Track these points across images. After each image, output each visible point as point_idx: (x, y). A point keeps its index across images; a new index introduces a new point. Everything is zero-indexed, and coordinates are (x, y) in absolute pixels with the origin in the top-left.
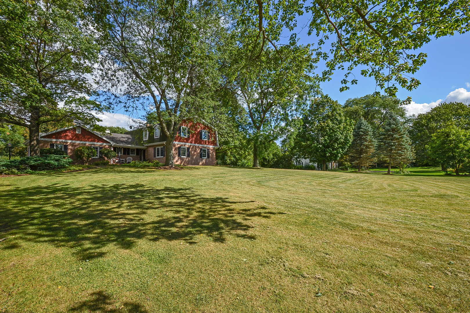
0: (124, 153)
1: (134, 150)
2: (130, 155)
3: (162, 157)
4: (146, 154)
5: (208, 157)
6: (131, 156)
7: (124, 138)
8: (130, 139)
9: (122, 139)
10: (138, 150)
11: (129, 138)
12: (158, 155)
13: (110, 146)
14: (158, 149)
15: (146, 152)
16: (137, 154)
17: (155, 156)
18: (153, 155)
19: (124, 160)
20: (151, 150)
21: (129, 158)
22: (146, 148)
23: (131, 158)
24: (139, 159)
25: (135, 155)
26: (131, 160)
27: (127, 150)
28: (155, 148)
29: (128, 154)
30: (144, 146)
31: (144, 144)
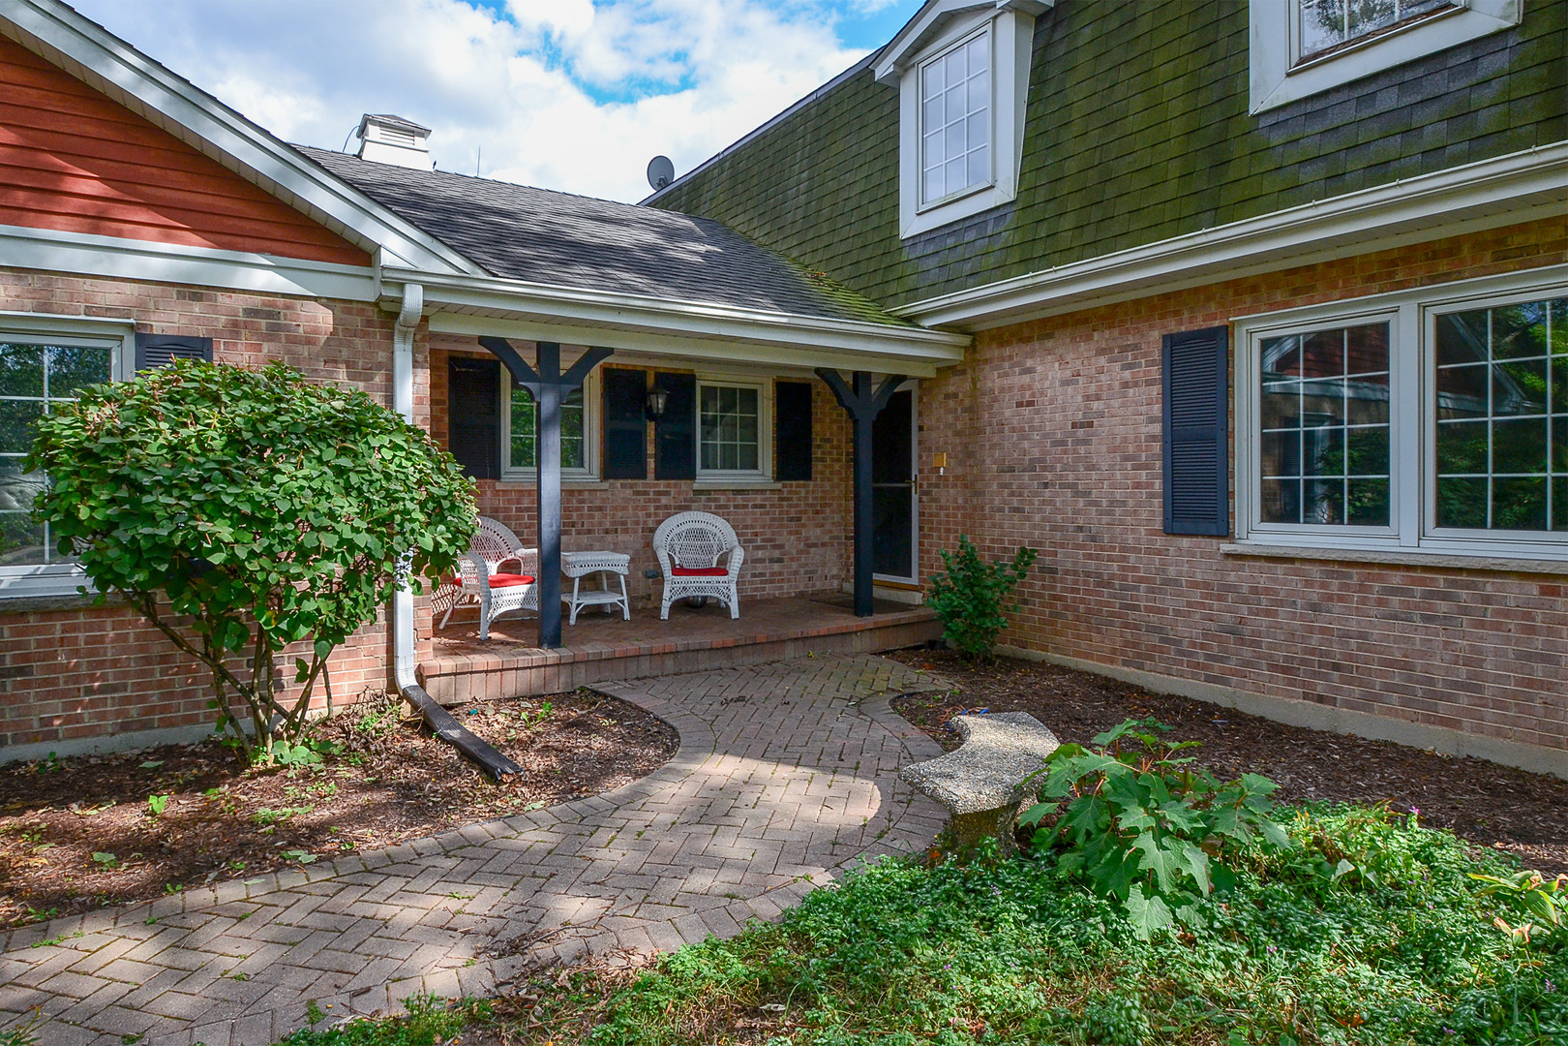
0: (621, 460)
1: (750, 397)
2: (706, 478)
4: (931, 460)
6: (709, 499)
12: (1331, 496)
15: (931, 428)
16: (794, 461)
19: (621, 559)
21: (701, 543)
22: (946, 370)
23: (720, 529)
24: (814, 533)
25: (763, 475)
26: (724, 560)
27: (659, 403)
28: (1226, 332)
29: (677, 462)
30: (911, 320)
31: (914, 294)
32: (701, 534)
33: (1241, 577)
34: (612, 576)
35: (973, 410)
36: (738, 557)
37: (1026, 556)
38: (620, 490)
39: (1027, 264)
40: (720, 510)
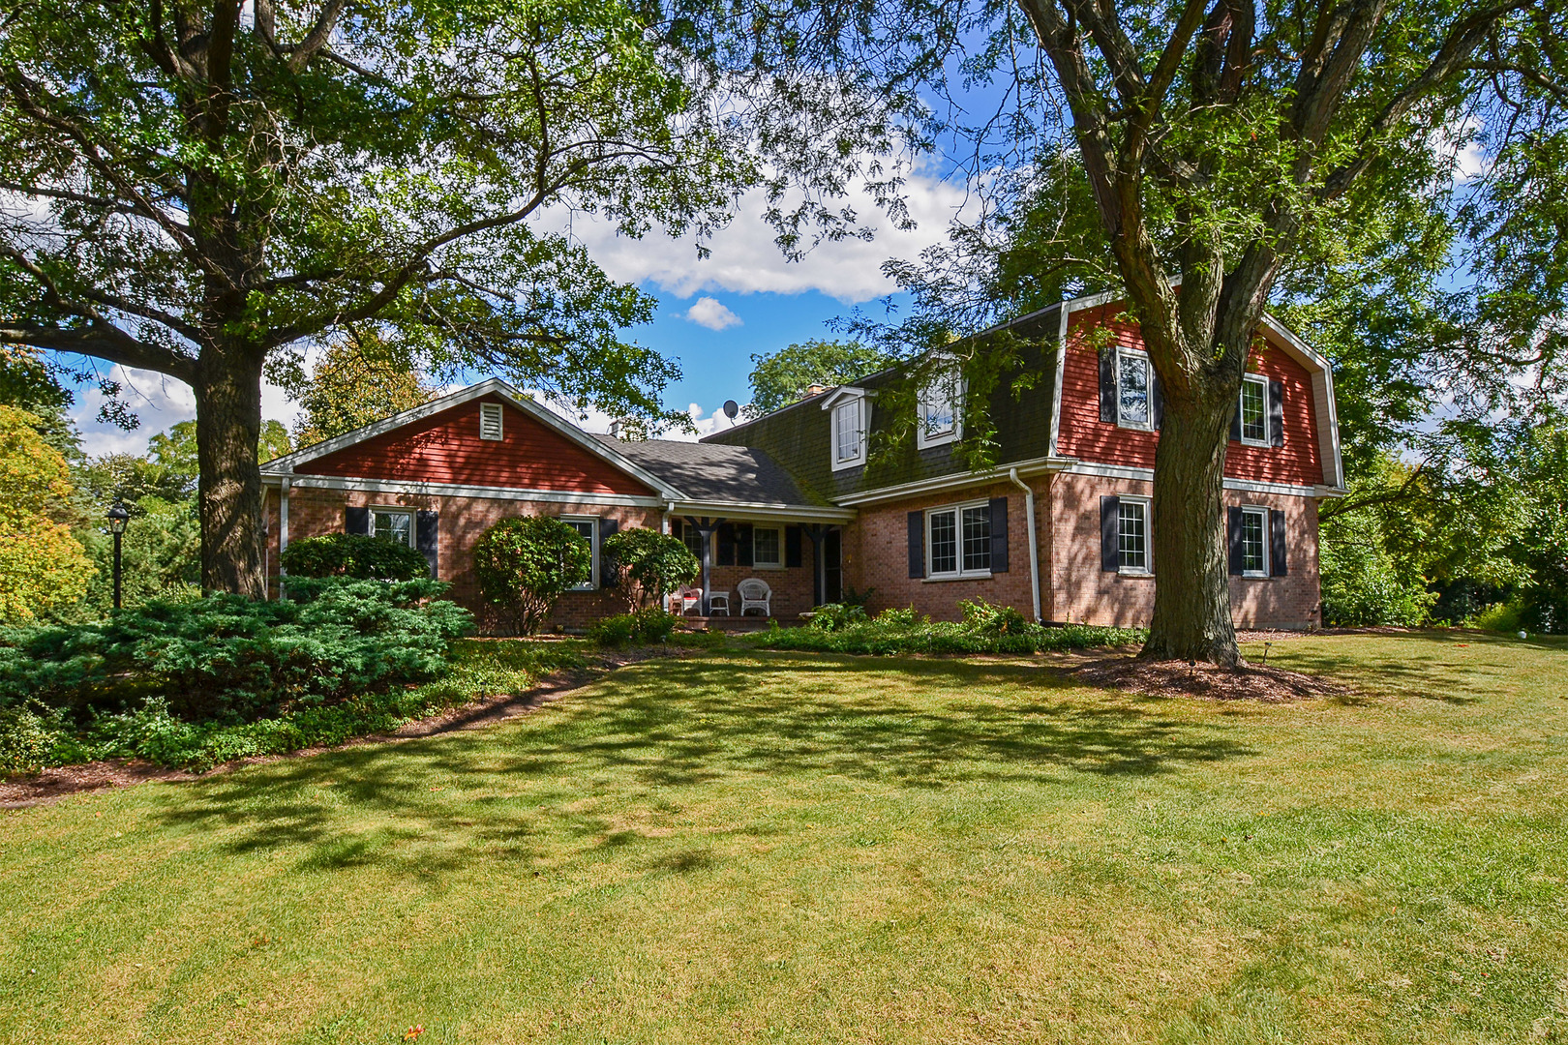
0: (724, 558)
1: (775, 533)
2: (757, 566)
3: (986, 573)
4: (846, 558)
5: (1278, 569)
6: (758, 574)
7: (719, 464)
8: (751, 470)
9: (709, 473)
10: (796, 532)
11: (743, 468)
12: (945, 563)
13: (657, 513)
14: (944, 524)
15: (846, 544)
16: (793, 560)
17: (917, 569)
18: (902, 562)
19: (725, 595)
20: (890, 535)
21: (756, 589)
22: (850, 522)
23: (763, 584)
24: (803, 590)
25: (780, 565)
26: (765, 595)
27: (739, 536)
28: (922, 513)
29: (746, 560)
30: (835, 504)
31: (836, 494)
32: (755, 587)
33: (927, 589)
34: (723, 600)
35: (859, 538)
36: (770, 593)
37: (872, 590)
38: (724, 569)
39: (869, 488)
40: (763, 578)
